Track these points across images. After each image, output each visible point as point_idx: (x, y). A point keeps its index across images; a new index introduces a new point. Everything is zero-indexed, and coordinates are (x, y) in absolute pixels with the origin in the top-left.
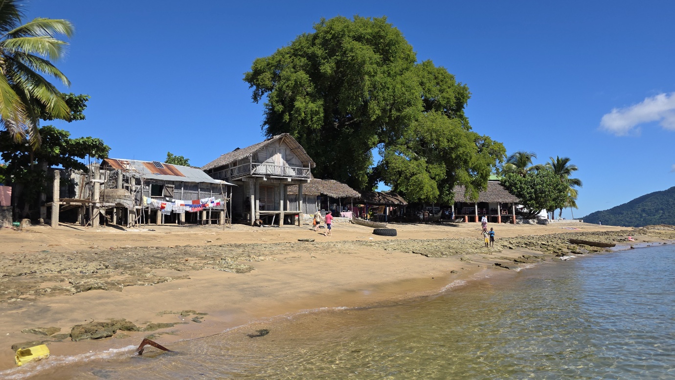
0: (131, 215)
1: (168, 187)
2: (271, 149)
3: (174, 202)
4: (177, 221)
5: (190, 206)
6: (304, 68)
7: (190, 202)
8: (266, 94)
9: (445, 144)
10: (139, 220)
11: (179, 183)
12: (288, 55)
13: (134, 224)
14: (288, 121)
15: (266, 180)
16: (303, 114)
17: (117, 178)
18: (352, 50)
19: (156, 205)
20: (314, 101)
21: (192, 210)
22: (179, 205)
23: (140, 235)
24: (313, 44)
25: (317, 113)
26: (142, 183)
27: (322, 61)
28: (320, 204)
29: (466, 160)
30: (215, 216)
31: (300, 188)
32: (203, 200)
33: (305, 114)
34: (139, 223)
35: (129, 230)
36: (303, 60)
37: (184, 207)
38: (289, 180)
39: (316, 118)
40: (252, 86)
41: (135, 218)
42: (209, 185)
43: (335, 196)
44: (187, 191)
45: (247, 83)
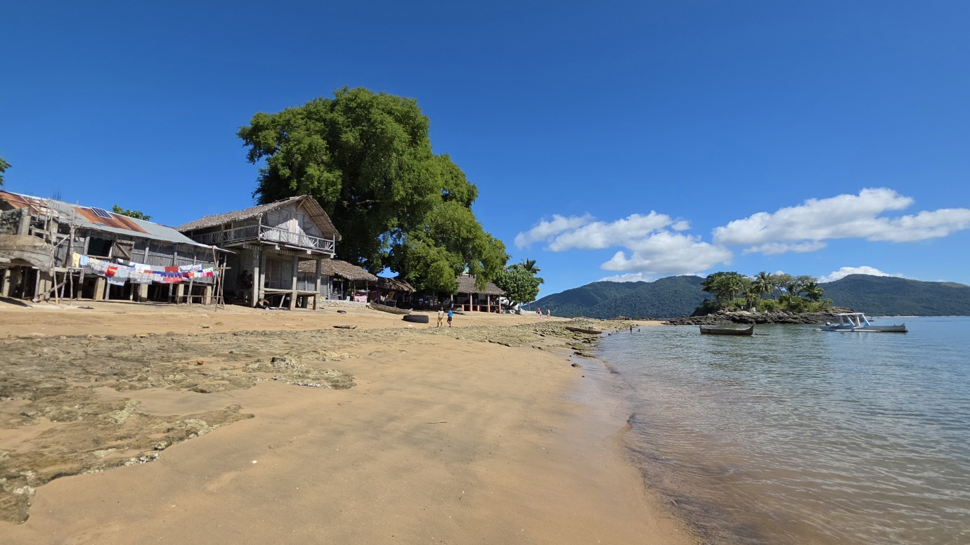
0: (43, 281)
1: (122, 244)
2: (285, 213)
3: (134, 266)
4: (131, 297)
5: (163, 274)
6: (321, 132)
7: (162, 269)
8: (264, 157)
9: (464, 234)
10: (60, 290)
11: (141, 240)
12: (300, 116)
13: (47, 297)
14: (295, 188)
15: (279, 249)
16: (316, 183)
17: (18, 222)
18: (381, 122)
19: (98, 268)
20: (330, 171)
21: (164, 279)
22: (142, 272)
23: (62, 315)
24: (332, 110)
25: (334, 184)
26: (72, 231)
27: (345, 129)
28: (332, 286)
29: (480, 251)
30: (197, 292)
31: (318, 264)
32: (185, 268)
33: (318, 183)
34: (59, 296)
35: (34, 305)
36: (319, 124)
37: (151, 275)
38: (309, 252)
39: (331, 189)
40: (247, 144)
41: (53, 286)
42: (193, 249)
43: (350, 277)
44: (154, 254)
45: (241, 139)
